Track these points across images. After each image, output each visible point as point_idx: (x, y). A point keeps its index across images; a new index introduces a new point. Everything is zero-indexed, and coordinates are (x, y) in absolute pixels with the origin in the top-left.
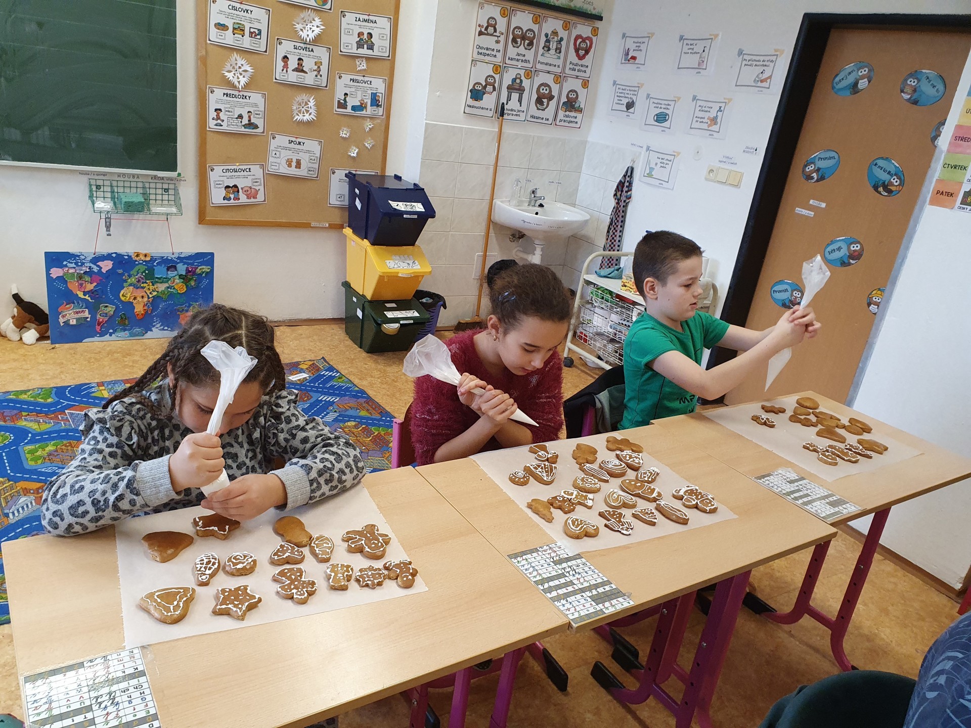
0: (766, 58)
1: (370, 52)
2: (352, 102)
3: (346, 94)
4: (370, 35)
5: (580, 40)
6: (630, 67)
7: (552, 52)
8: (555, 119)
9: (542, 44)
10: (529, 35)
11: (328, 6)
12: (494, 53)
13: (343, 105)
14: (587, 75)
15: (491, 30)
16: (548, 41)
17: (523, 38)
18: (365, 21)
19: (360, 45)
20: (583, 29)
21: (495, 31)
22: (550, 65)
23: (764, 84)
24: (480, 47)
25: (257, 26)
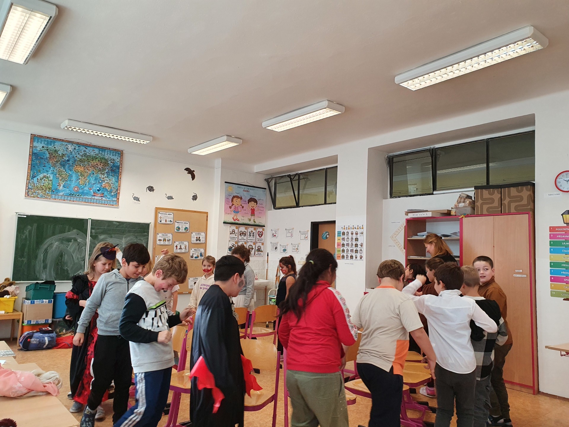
0: (306, 232)
1: (200, 242)
2: (194, 256)
3: (193, 254)
4: (199, 237)
5: (259, 233)
6: (275, 238)
7: (252, 236)
8: (255, 254)
9: (248, 235)
10: (245, 232)
11: (188, 231)
12: (235, 238)
13: (192, 257)
14: (263, 241)
15: (233, 232)
16: (250, 234)
17: (243, 234)
18: (198, 234)
19: (197, 240)
20: (260, 230)
21: (235, 233)
22: (252, 240)
23: (306, 239)
24: (232, 237)
25: (169, 238)
